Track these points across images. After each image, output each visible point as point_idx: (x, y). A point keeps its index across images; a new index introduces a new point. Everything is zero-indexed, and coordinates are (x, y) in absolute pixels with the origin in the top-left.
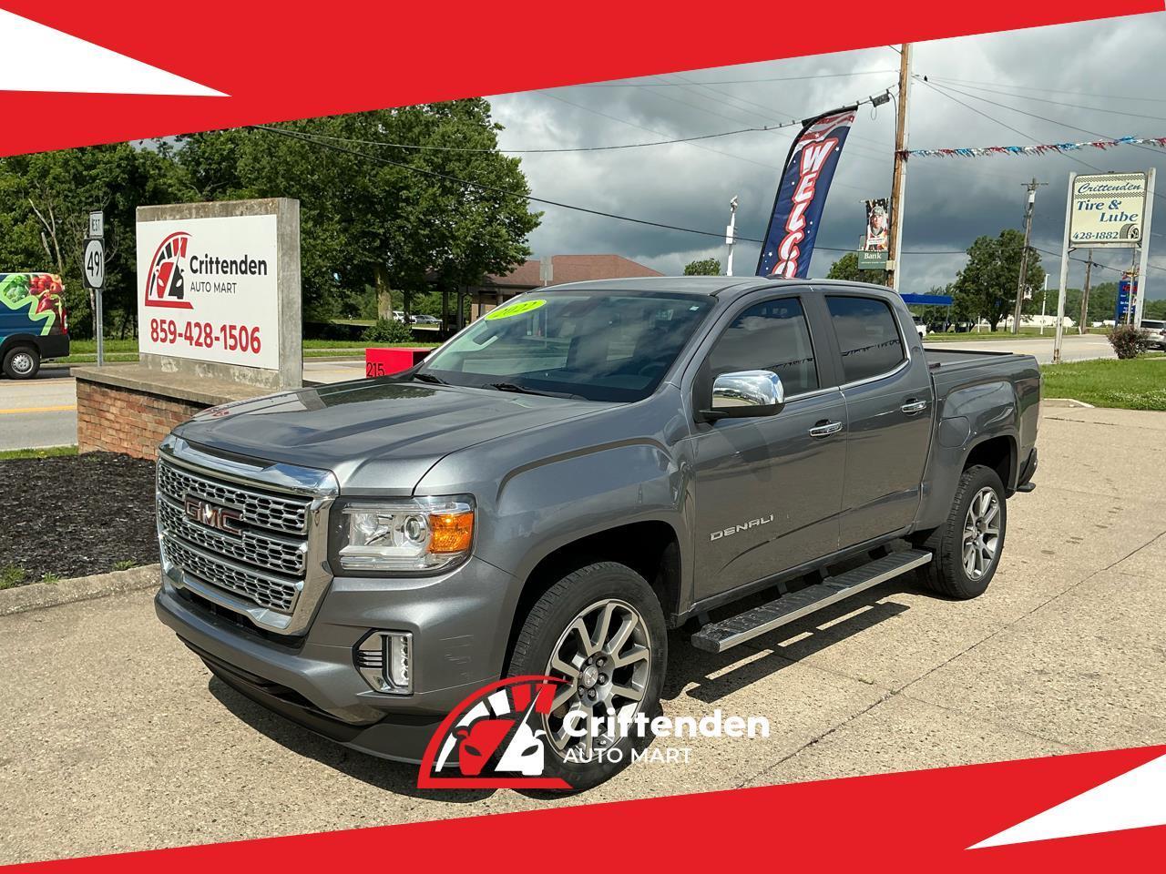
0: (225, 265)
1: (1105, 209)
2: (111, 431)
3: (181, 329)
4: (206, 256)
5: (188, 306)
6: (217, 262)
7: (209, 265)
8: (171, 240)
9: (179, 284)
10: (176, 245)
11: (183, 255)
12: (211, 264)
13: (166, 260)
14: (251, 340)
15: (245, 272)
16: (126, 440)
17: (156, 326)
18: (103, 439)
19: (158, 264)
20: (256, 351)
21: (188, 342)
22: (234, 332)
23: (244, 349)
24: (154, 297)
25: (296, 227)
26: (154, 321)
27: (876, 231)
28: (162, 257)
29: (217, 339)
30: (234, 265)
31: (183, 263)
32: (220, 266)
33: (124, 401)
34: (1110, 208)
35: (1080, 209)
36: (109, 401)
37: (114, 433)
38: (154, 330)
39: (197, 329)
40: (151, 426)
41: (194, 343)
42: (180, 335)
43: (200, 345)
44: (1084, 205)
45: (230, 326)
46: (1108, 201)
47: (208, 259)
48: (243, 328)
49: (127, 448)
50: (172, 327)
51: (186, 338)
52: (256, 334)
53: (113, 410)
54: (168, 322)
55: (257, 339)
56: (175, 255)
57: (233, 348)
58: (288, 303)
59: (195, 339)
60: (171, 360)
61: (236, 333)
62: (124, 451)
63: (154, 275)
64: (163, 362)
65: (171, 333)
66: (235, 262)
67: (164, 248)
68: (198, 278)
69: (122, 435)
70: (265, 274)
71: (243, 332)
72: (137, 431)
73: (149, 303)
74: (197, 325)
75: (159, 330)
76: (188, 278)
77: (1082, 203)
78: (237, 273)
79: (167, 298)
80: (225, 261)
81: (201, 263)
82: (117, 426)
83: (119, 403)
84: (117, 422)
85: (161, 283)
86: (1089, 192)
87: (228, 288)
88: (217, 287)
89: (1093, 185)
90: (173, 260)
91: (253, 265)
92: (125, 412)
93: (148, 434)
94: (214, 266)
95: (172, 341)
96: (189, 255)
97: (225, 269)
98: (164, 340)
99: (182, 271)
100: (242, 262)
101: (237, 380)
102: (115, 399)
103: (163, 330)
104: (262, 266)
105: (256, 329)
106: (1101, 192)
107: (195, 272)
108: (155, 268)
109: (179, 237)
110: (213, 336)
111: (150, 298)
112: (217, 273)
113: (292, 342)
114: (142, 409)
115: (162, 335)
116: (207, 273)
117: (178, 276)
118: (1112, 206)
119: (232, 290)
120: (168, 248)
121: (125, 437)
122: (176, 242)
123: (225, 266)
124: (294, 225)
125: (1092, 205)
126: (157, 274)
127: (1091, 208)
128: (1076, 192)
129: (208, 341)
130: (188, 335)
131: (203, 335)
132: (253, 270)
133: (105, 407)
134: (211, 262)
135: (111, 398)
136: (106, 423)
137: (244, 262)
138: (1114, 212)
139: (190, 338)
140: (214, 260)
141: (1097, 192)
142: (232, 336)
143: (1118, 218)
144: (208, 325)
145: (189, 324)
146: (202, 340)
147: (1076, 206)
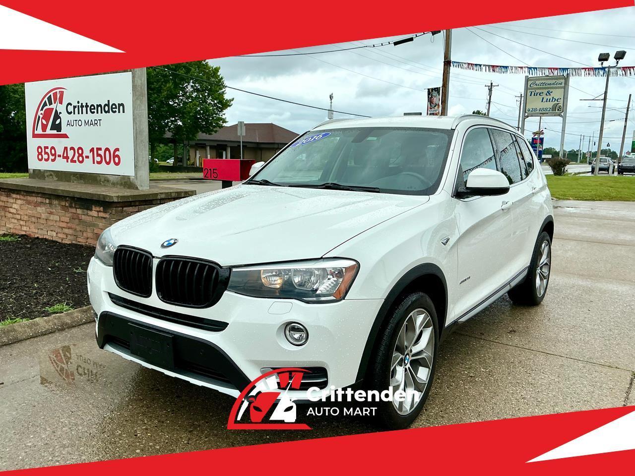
0: (93, 107)
1: (544, 95)
2: (13, 220)
3: (60, 151)
4: (78, 102)
5: (65, 136)
6: (87, 106)
7: (80, 109)
8: (51, 93)
9: (58, 122)
10: (56, 96)
11: (61, 103)
12: (82, 107)
13: (48, 107)
14: (114, 157)
15: (108, 112)
16: (25, 226)
17: (40, 151)
18: (7, 226)
19: (42, 110)
20: (117, 164)
21: (65, 160)
22: (100, 152)
23: (108, 163)
24: (39, 131)
25: (144, 81)
26: (39, 147)
27: (433, 105)
28: (45, 104)
29: (87, 157)
30: (99, 108)
31: (61, 108)
32: (89, 108)
33: (24, 200)
34: (546, 94)
35: (531, 95)
36: (11, 201)
37: (16, 221)
38: (40, 154)
39: (72, 151)
40: (43, 216)
41: (69, 160)
42: (59, 156)
43: (75, 162)
44: (533, 93)
45: (97, 148)
46: (545, 91)
47: (80, 105)
48: (107, 149)
49: (26, 231)
50: (53, 151)
51: (64, 158)
52: (117, 153)
53: (15, 206)
54: (49, 148)
55: (118, 156)
56: (55, 103)
57: (99, 163)
58: (140, 131)
59: (70, 158)
60: (52, 173)
61: (101, 153)
62: (24, 233)
63: (39, 117)
64: (46, 174)
65: (52, 155)
66: (100, 105)
67: (46, 99)
68: (72, 117)
69: (22, 223)
70: (124, 112)
71: (107, 152)
72: (33, 219)
73: (35, 136)
74: (72, 148)
75: (43, 153)
76: (65, 118)
77: (532, 92)
78: (102, 113)
79: (49, 131)
80: (92, 105)
81: (75, 107)
82: (18, 217)
83: (19, 202)
84: (18, 214)
85: (44, 122)
86: (535, 86)
87: (95, 123)
88: (86, 123)
89: (538, 82)
90: (53, 106)
91: (114, 107)
92: (25, 207)
93: (41, 221)
94: (84, 109)
95: (53, 160)
96: (65, 103)
97: (93, 111)
98: (47, 160)
99: (60, 113)
100: (105, 105)
101: (102, 184)
102: (16, 199)
103: (46, 153)
104: (121, 107)
105: (117, 150)
106: (542, 86)
107: (70, 113)
108: (40, 112)
109: (58, 91)
110: (84, 155)
111: (36, 132)
112: (87, 113)
113: (143, 158)
114: (37, 205)
115: (46, 157)
116: (79, 113)
117: (57, 116)
118: (548, 94)
119: (98, 124)
120: (49, 98)
121: (24, 224)
122: (55, 94)
123: (92, 109)
124: (143, 79)
125: (537, 93)
126: (41, 116)
127: (537, 95)
128: (529, 87)
129: (81, 159)
130: (65, 155)
131: (77, 155)
132: (114, 110)
133: (9, 205)
134: (82, 106)
135: (14, 198)
136: (10, 215)
137: (108, 105)
138: (549, 97)
139: (67, 158)
140: (84, 104)
141: (540, 87)
142: (99, 155)
143: (551, 101)
144: (80, 148)
145: (66, 148)
146: (76, 158)
147: (529, 94)
